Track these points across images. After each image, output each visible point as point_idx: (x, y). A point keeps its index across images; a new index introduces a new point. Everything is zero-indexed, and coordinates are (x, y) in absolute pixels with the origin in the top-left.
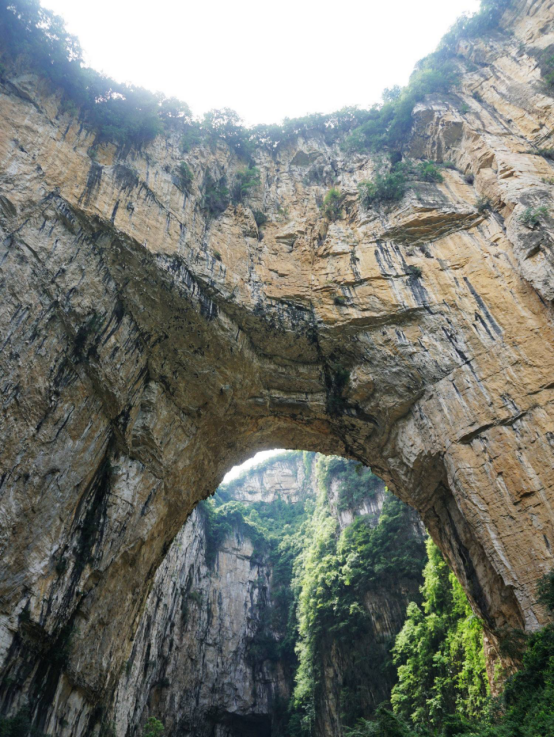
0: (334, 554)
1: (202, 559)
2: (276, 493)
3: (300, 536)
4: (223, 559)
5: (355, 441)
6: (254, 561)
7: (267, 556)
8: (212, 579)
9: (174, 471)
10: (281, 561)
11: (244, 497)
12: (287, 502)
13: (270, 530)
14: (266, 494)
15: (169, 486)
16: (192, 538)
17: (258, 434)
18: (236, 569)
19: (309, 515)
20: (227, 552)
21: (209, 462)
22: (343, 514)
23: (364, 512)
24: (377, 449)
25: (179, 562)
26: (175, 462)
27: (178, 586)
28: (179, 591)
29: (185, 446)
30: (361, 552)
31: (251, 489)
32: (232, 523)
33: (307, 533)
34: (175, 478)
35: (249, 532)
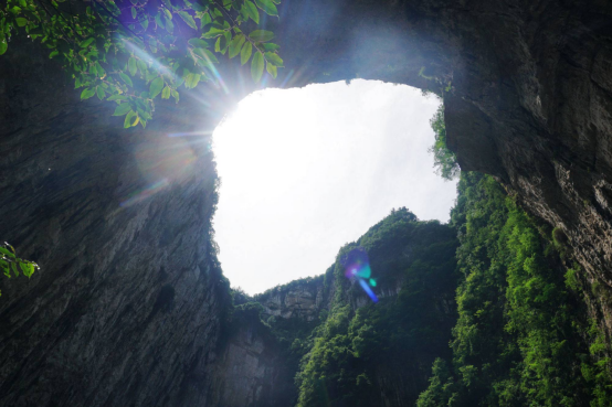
1: (212, 345)
2: (294, 311)
4: (234, 351)
6: (263, 359)
8: (219, 367)
11: (265, 311)
12: (303, 320)
14: (285, 310)
18: (244, 363)
31: (272, 305)
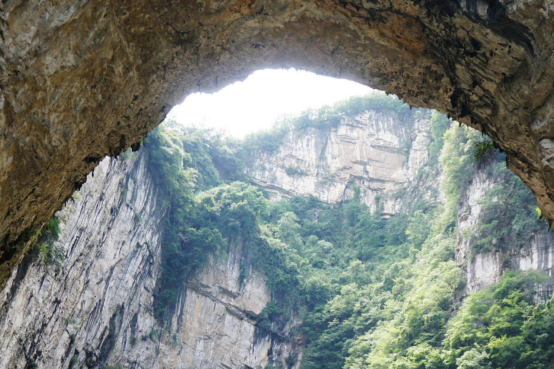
0: (436, 344)
1: (145, 298)
2: (350, 184)
3: (379, 291)
4: (195, 309)
5: (476, 83)
6: (265, 326)
7: (297, 322)
8: (162, 346)
9: (31, 73)
10: (325, 337)
11: (274, 179)
12: (373, 210)
13: (317, 265)
14: (327, 181)
15: (17, 108)
16: (128, 248)
17: (252, 23)
18: (221, 335)
19: (412, 248)
20: (207, 295)
21: (127, 69)
22: (479, 259)
23: (528, 264)
24: (521, 113)
25: (88, 294)
26: (37, 54)
27: (80, 345)
28: (82, 357)
29: (66, 18)
30: (496, 350)
31: (294, 163)
32: (230, 232)
33: (396, 288)
34: (36, 90)
35: (265, 261)
